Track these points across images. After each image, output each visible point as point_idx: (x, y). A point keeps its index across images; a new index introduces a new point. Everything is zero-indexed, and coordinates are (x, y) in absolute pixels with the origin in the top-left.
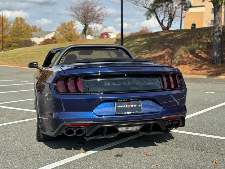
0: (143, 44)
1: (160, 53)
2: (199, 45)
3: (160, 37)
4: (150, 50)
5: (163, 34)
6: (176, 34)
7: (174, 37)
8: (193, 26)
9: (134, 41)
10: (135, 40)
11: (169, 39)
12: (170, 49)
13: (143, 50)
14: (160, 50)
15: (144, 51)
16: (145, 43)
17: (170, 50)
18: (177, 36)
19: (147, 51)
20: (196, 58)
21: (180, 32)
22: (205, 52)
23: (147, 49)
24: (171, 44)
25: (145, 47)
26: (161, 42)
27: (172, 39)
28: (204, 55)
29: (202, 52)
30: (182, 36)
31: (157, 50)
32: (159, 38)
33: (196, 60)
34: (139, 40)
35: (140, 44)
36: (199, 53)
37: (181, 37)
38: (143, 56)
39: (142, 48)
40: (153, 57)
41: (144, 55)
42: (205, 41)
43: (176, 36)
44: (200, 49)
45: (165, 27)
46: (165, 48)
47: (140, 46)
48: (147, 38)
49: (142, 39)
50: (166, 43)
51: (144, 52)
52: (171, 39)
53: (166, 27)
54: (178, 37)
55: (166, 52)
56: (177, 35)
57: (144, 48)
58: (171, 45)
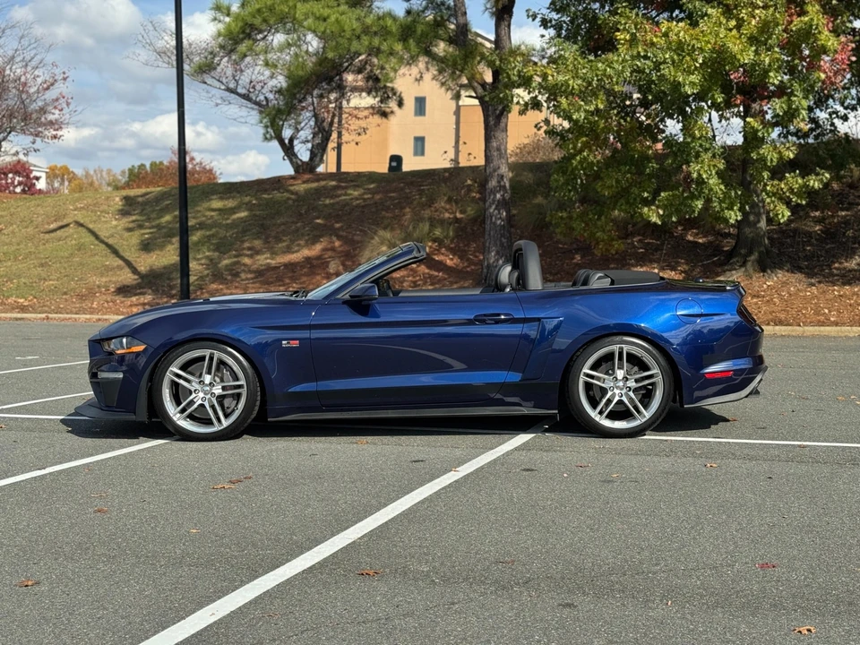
0: (234, 220)
1: (306, 252)
2: (432, 226)
3: (293, 197)
4: (266, 242)
5: (301, 187)
6: (346, 188)
7: (343, 198)
8: (394, 164)
9: (199, 208)
10: (206, 205)
11: (326, 206)
12: (339, 237)
13: (243, 242)
14: (302, 242)
15: (247, 245)
16: (243, 214)
17: (337, 244)
18: (351, 194)
19: (257, 243)
20: (429, 267)
21: (359, 183)
22: (453, 251)
23: (259, 238)
24: (337, 222)
25: (244, 229)
26: (301, 215)
27: (338, 203)
28: (450, 261)
29: (443, 250)
30: (369, 196)
31: (292, 241)
32: (289, 199)
33: (431, 277)
34: (217, 204)
35: (227, 219)
36: (435, 254)
37: (365, 200)
38: (247, 260)
39: (237, 233)
40: (286, 265)
41: (251, 256)
42: (447, 215)
43: (346, 194)
44: (434, 240)
45: (301, 160)
46: (321, 236)
47: (228, 227)
48: (247, 199)
49: (230, 203)
50: (318, 218)
51: (249, 249)
52: (333, 205)
53: (307, 163)
54: (357, 199)
55: (325, 250)
56: (350, 192)
57: (244, 231)
58: (337, 225)
